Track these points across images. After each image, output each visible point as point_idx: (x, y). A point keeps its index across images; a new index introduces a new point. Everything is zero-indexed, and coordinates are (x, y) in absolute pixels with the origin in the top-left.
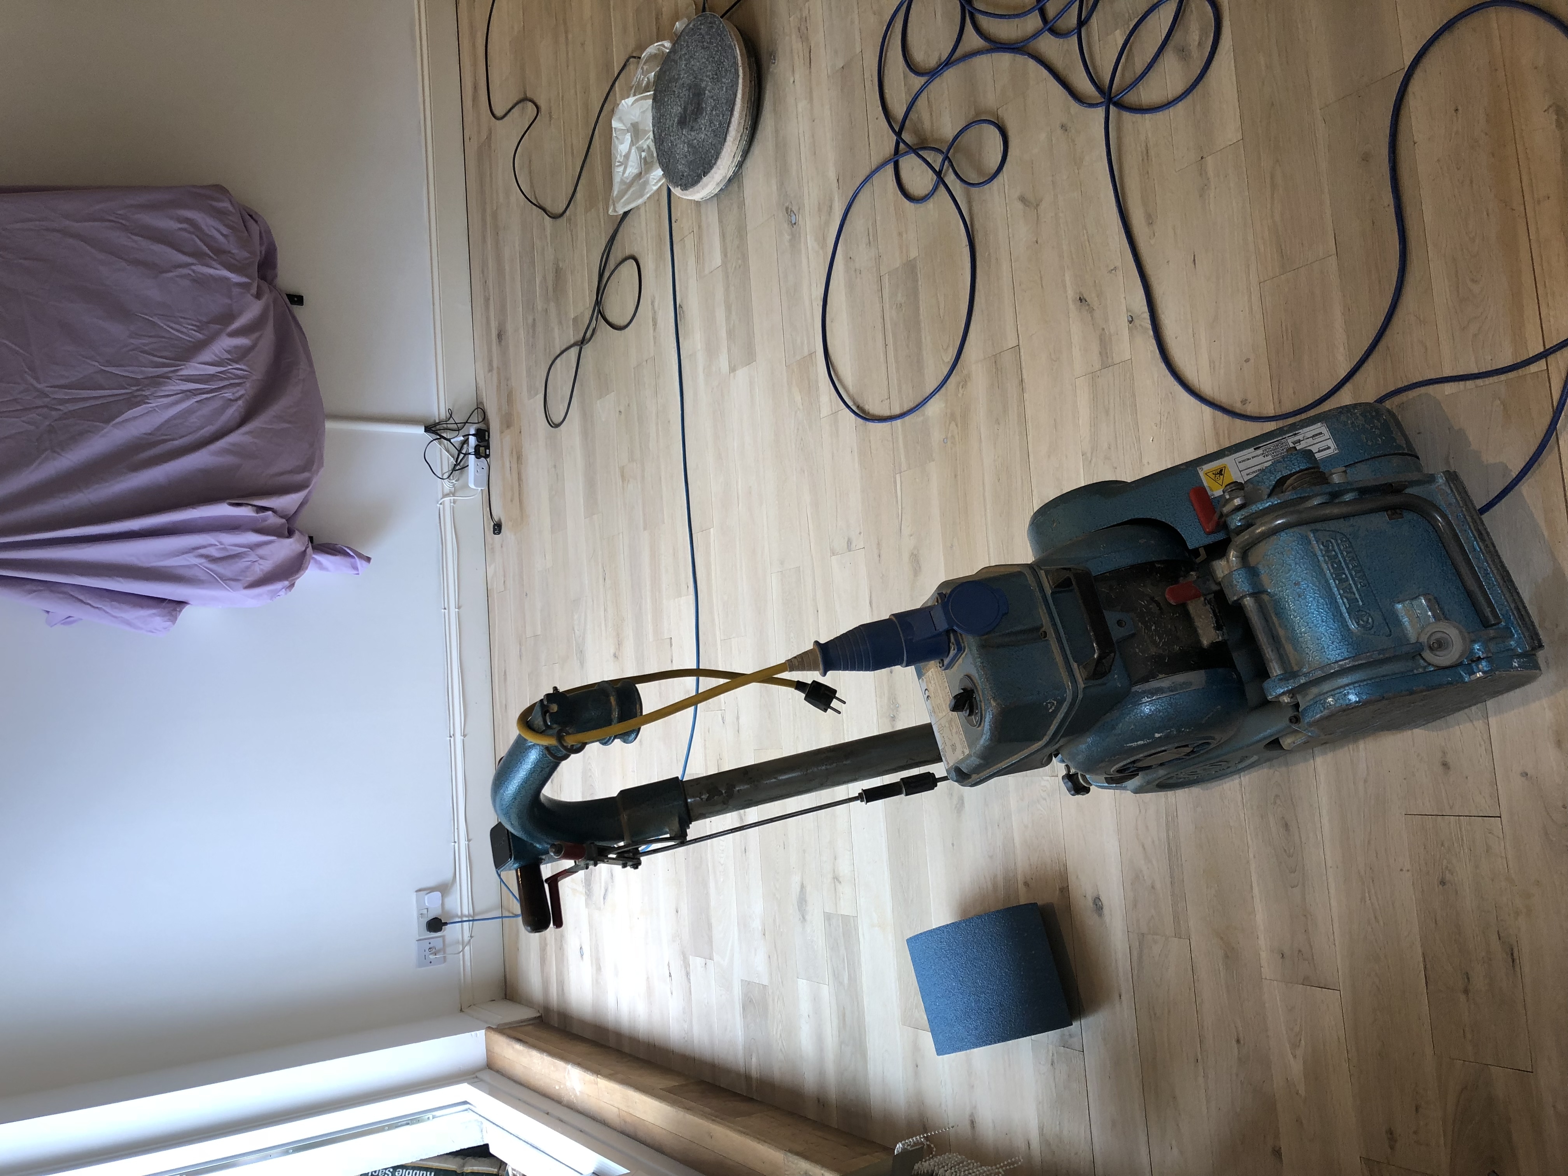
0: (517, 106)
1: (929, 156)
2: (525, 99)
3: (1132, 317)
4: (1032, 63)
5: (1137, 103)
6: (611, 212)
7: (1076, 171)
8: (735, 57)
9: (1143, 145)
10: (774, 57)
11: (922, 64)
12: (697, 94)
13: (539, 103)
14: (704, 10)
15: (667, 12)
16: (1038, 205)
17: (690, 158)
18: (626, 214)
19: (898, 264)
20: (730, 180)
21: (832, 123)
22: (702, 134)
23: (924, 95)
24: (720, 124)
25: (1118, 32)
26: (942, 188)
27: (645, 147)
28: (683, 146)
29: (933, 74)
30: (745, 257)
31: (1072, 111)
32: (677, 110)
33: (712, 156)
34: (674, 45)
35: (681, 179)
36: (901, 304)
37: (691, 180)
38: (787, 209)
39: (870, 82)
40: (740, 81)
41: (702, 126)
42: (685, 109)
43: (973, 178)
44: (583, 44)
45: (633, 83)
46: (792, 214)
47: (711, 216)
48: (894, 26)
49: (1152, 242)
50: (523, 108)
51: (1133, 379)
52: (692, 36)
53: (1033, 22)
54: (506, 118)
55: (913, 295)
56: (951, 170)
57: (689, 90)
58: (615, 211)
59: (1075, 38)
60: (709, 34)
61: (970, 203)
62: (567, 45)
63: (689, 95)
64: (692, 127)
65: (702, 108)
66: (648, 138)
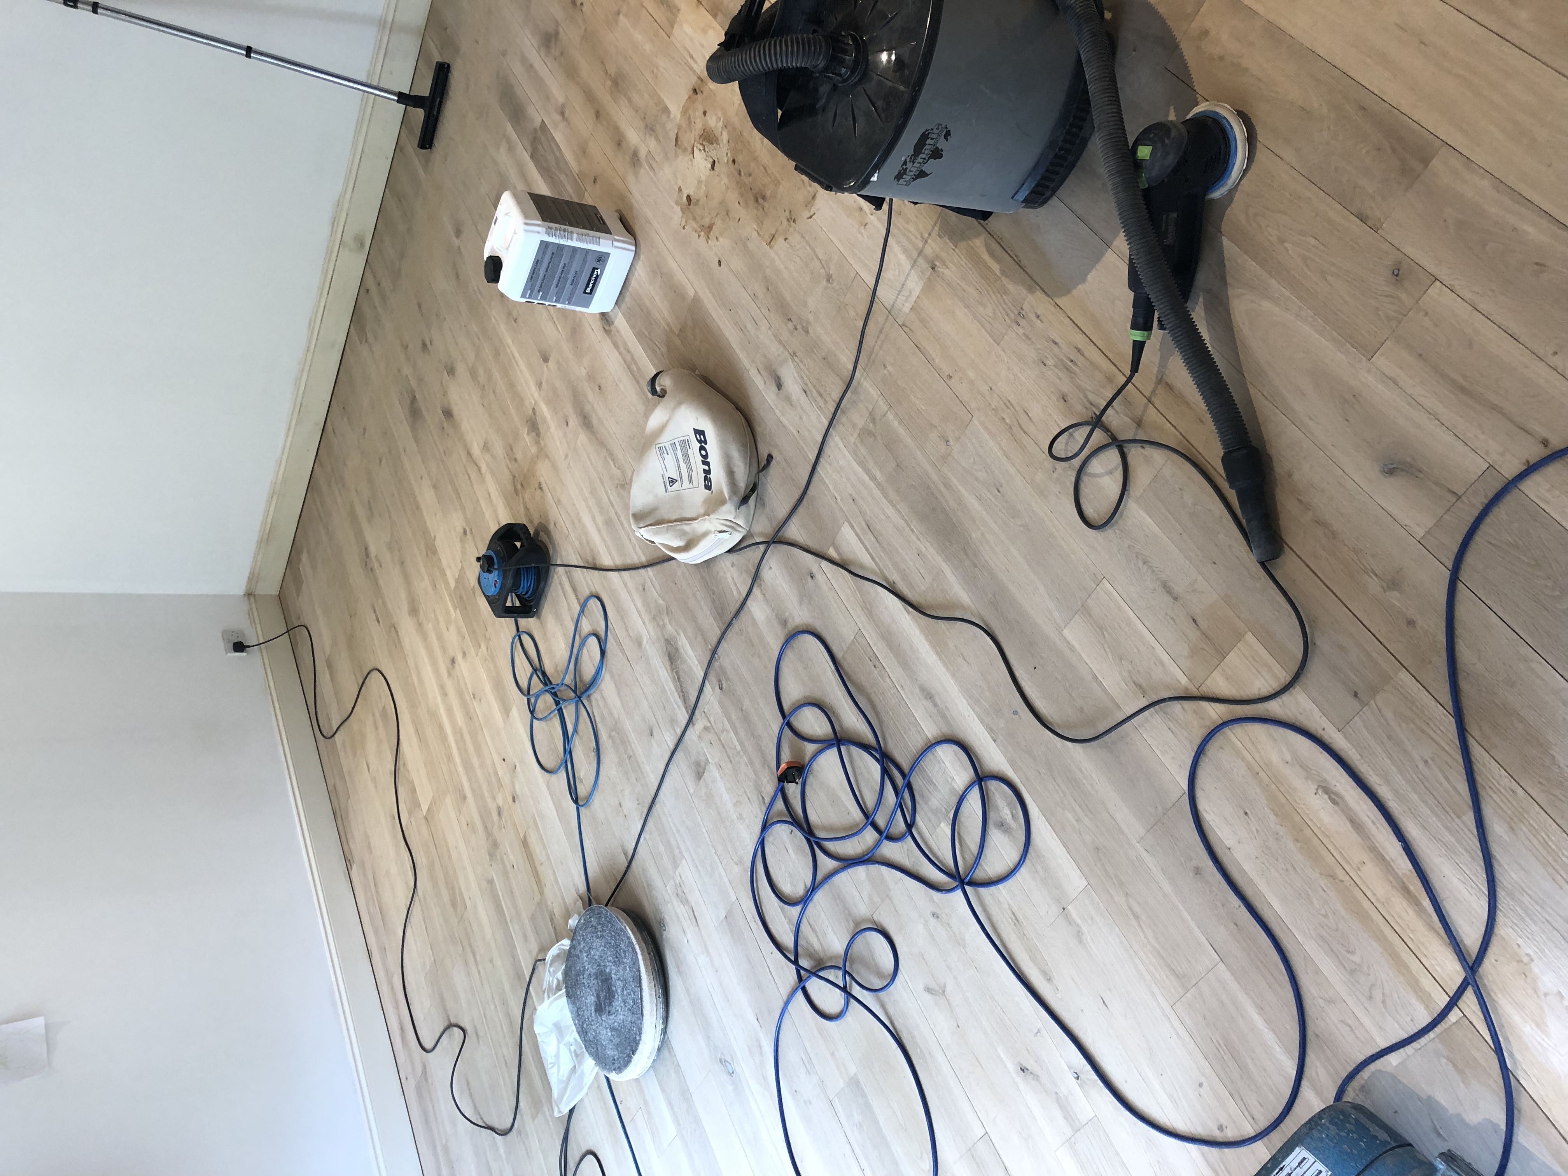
0: (446, 1032)
1: (831, 975)
2: (450, 1026)
3: (1076, 1073)
4: (884, 868)
5: (987, 877)
6: (556, 1114)
7: (963, 950)
8: (629, 938)
9: (1009, 912)
10: (664, 924)
11: (793, 895)
12: (605, 980)
13: (462, 1025)
14: (590, 904)
15: (558, 911)
16: (944, 991)
17: (616, 1040)
18: (571, 1111)
19: (841, 1084)
20: (659, 1049)
21: (734, 968)
22: (620, 1015)
23: (804, 921)
24: (634, 1001)
25: (942, 825)
26: (852, 1001)
27: (572, 1040)
28: (607, 1032)
29: (805, 900)
30: (697, 1121)
31: (935, 898)
32: (591, 999)
33: (636, 1034)
34: (572, 941)
35: (613, 1064)
36: (860, 1123)
37: (622, 1062)
38: (721, 1060)
39: (754, 923)
40: (640, 957)
41: (618, 1008)
42: (598, 997)
43: (877, 983)
44: (491, 961)
45: (544, 987)
46: (728, 1064)
47: (653, 1088)
48: (756, 870)
49: (1059, 996)
50: (450, 1035)
51: (1108, 1136)
52: (585, 929)
53: (870, 836)
54: (437, 1048)
55: (867, 1107)
56: (854, 983)
57: (597, 978)
58: (560, 1112)
59: (909, 838)
60: (600, 924)
61: (883, 1007)
62: (477, 965)
63: (598, 983)
64: (609, 1012)
65: (613, 991)
66: (572, 1031)
